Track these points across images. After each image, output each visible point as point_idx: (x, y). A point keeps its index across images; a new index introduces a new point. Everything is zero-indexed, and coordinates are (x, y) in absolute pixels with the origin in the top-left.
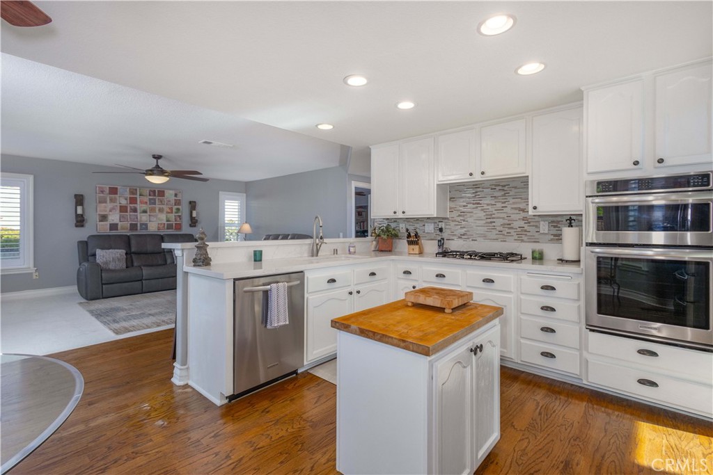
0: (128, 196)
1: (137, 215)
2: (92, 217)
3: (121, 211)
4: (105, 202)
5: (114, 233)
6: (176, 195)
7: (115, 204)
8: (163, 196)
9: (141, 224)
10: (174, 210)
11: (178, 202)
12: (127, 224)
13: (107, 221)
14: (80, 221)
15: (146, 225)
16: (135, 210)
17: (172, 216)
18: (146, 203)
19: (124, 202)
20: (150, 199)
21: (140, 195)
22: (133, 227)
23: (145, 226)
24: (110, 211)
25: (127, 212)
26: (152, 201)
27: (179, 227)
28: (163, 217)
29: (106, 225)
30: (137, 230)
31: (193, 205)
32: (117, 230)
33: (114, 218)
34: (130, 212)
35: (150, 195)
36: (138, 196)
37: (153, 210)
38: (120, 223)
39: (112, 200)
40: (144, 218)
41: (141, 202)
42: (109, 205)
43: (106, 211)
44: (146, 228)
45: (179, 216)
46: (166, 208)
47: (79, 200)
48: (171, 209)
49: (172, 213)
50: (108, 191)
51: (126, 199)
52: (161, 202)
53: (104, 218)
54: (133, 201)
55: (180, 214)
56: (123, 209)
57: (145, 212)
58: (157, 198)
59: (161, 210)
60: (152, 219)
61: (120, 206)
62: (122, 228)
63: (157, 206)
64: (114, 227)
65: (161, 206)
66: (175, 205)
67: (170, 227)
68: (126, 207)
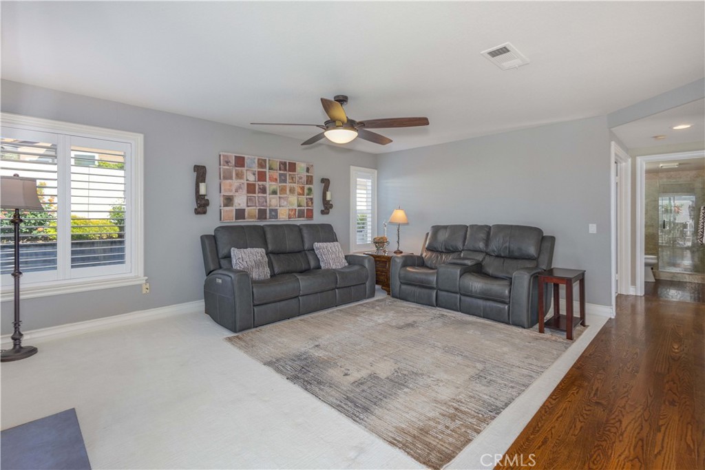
0: (257, 169)
1: (265, 198)
2: (216, 201)
3: (248, 192)
4: (231, 178)
5: (241, 223)
6: (308, 170)
7: (242, 181)
8: (294, 170)
9: (271, 210)
10: (306, 191)
11: (310, 180)
12: (254, 210)
13: (232, 205)
14: (202, 205)
15: (276, 211)
16: (263, 190)
17: (304, 199)
18: (276, 180)
19: (252, 178)
20: (280, 175)
21: (269, 169)
22: (262, 214)
23: (274, 213)
24: (236, 191)
25: (255, 193)
26: (283, 178)
27: (310, 214)
28: (294, 199)
29: (232, 211)
30: (266, 218)
31: (326, 182)
32: (244, 219)
33: (241, 201)
34: (259, 193)
35: (280, 170)
36: (267, 170)
37: (283, 190)
38: (247, 209)
39: (239, 176)
40: (273, 201)
41: (271, 179)
42: (235, 183)
43: (231, 191)
44: (276, 217)
45: (311, 199)
46: (298, 190)
47: (200, 173)
48: (303, 189)
49: (304, 195)
50: (233, 162)
51: (254, 174)
52: (292, 178)
53: (229, 201)
54: (262, 176)
55: (311, 197)
56: (251, 188)
57: (274, 192)
58: (288, 173)
59: (292, 191)
60: (284, 203)
61: (248, 185)
62: (251, 217)
63: (288, 185)
64: (240, 214)
65: (292, 185)
66: (307, 184)
67: (301, 214)
68: (254, 185)
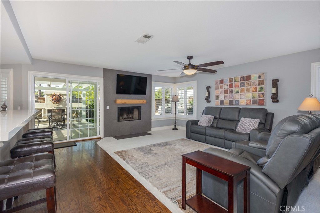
0: (228, 83)
1: (233, 95)
2: (213, 98)
3: (225, 93)
4: (218, 89)
5: (222, 106)
6: (260, 77)
7: (222, 89)
8: (250, 79)
9: (236, 101)
10: (258, 89)
11: (261, 83)
12: (228, 101)
13: (219, 99)
14: (208, 99)
15: (238, 101)
16: (232, 92)
17: (256, 94)
18: (238, 86)
19: (226, 87)
20: (241, 84)
21: (235, 82)
22: (231, 102)
23: (238, 102)
24: (220, 94)
25: (228, 94)
26: (242, 84)
27: (262, 102)
28: (249, 95)
29: (219, 101)
30: (233, 104)
31: (275, 83)
32: (223, 104)
33: (222, 97)
34: (230, 93)
35: (241, 81)
36: (234, 83)
37: (242, 91)
38: (225, 101)
39: (221, 87)
40: (237, 97)
41: (235, 86)
42: (220, 90)
43: (218, 94)
44: (238, 104)
45: (263, 94)
46: (251, 88)
47: (208, 88)
48: (256, 88)
49: (256, 91)
50: (219, 83)
51: (227, 86)
52: (248, 84)
53: (217, 97)
54: (231, 86)
55: (263, 92)
56: (226, 92)
57: (238, 92)
58: (245, 82)
59: (248, 90)
60: (243, 97)
61: (225, 90)
62: (226, 104)
63: (245, 88)
64: (222, 102)
65: (248, 87)
66: (259, 85)
67: (255, 102)
68: (227, 90)
